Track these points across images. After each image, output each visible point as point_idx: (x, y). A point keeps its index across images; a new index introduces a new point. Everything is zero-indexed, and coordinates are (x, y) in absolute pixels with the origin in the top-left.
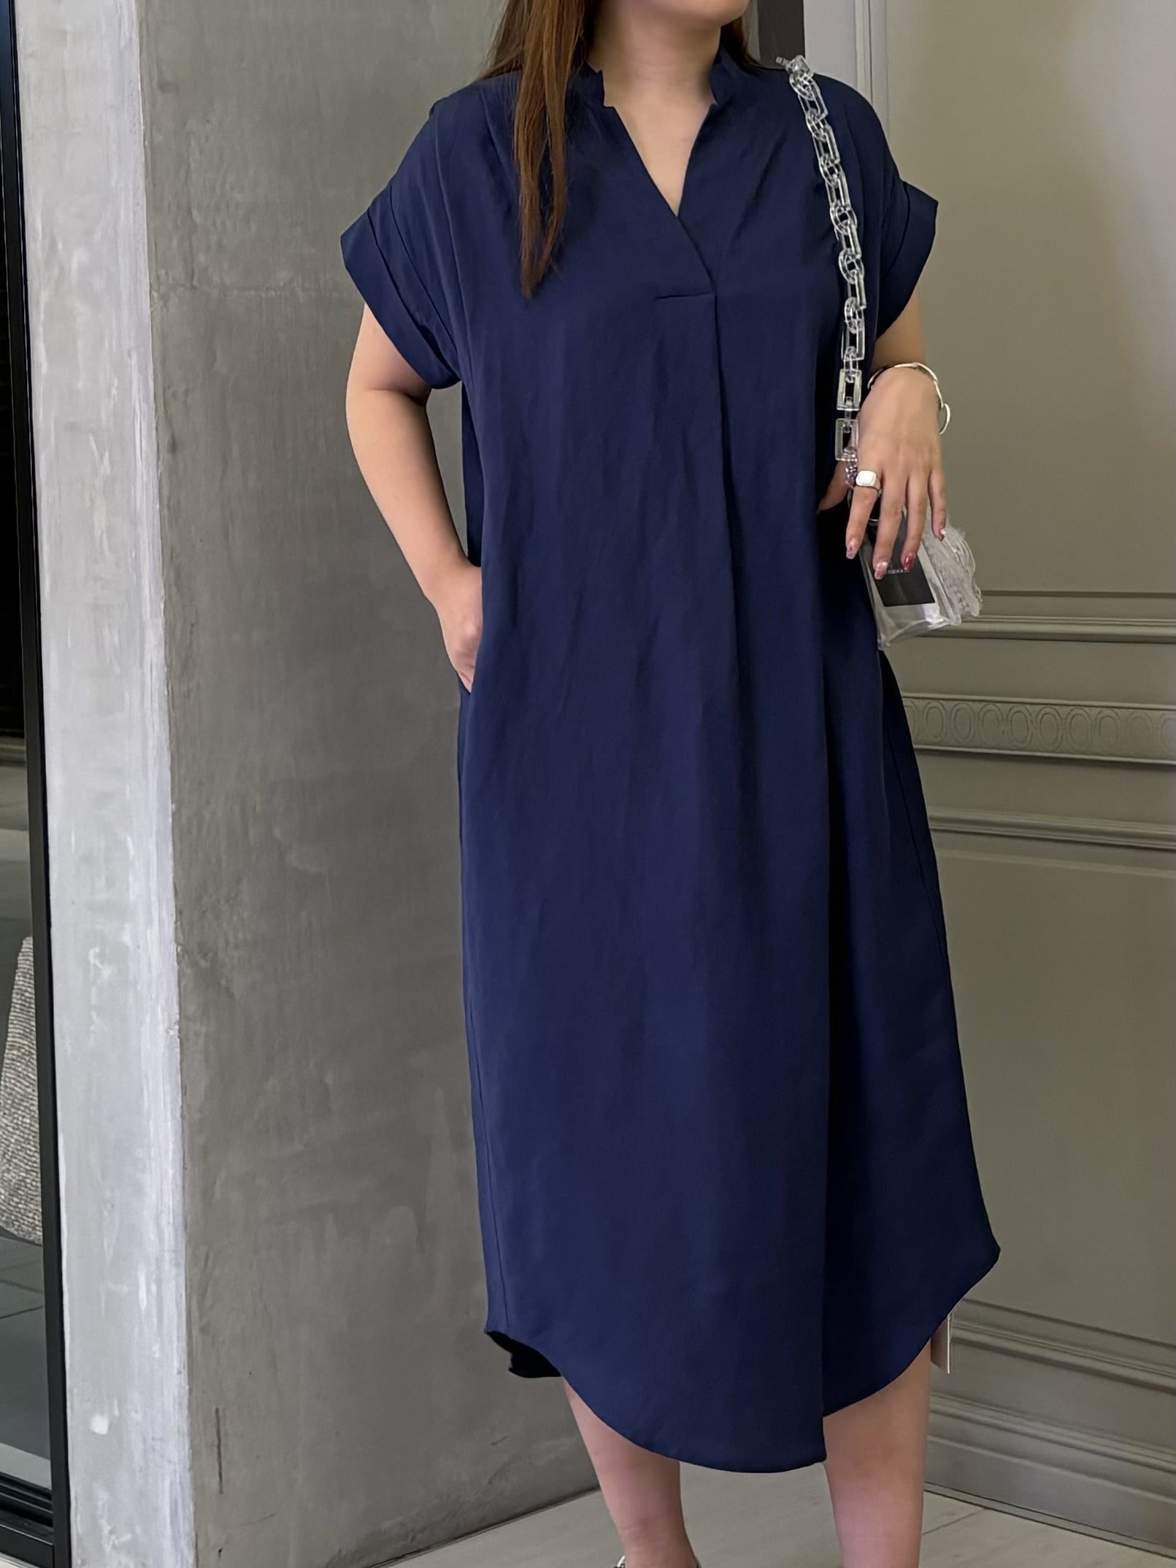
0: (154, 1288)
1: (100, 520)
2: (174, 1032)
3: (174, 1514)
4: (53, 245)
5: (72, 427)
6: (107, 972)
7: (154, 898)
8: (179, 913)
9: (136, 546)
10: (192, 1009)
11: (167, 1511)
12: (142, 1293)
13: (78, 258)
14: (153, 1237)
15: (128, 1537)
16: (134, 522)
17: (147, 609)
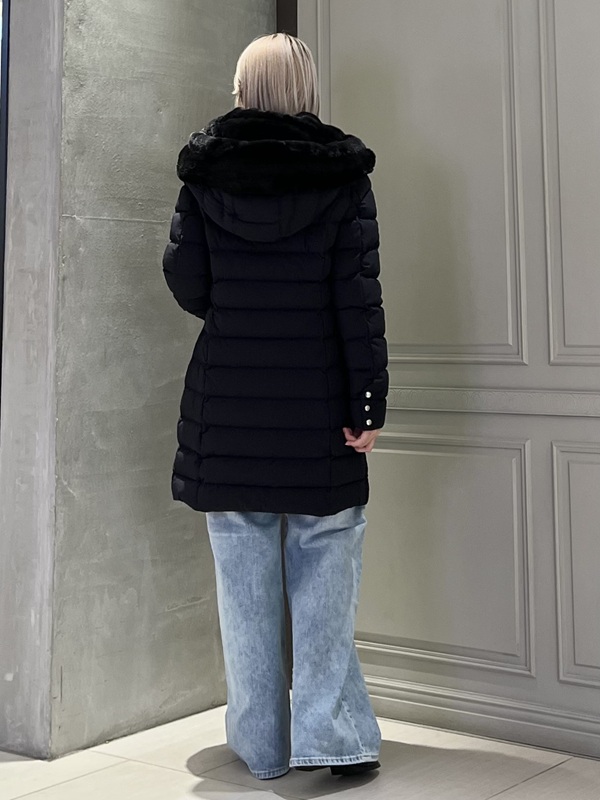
0: (38, 616)
1: (31, 307)
2: (53, 510)
3: (42, 712)
4: (18, 200)
5: (22, 271)
6: (24, 487)
7: (47, 457)
8: (57, 462)
9: (47, 317)
10: (59, 502)
11: (38, 710)
12: (33, 620)
13: (28, 206)
14: (39, 595)
15: (19, 724)
16: (46, 306)
17: (50, 342)
